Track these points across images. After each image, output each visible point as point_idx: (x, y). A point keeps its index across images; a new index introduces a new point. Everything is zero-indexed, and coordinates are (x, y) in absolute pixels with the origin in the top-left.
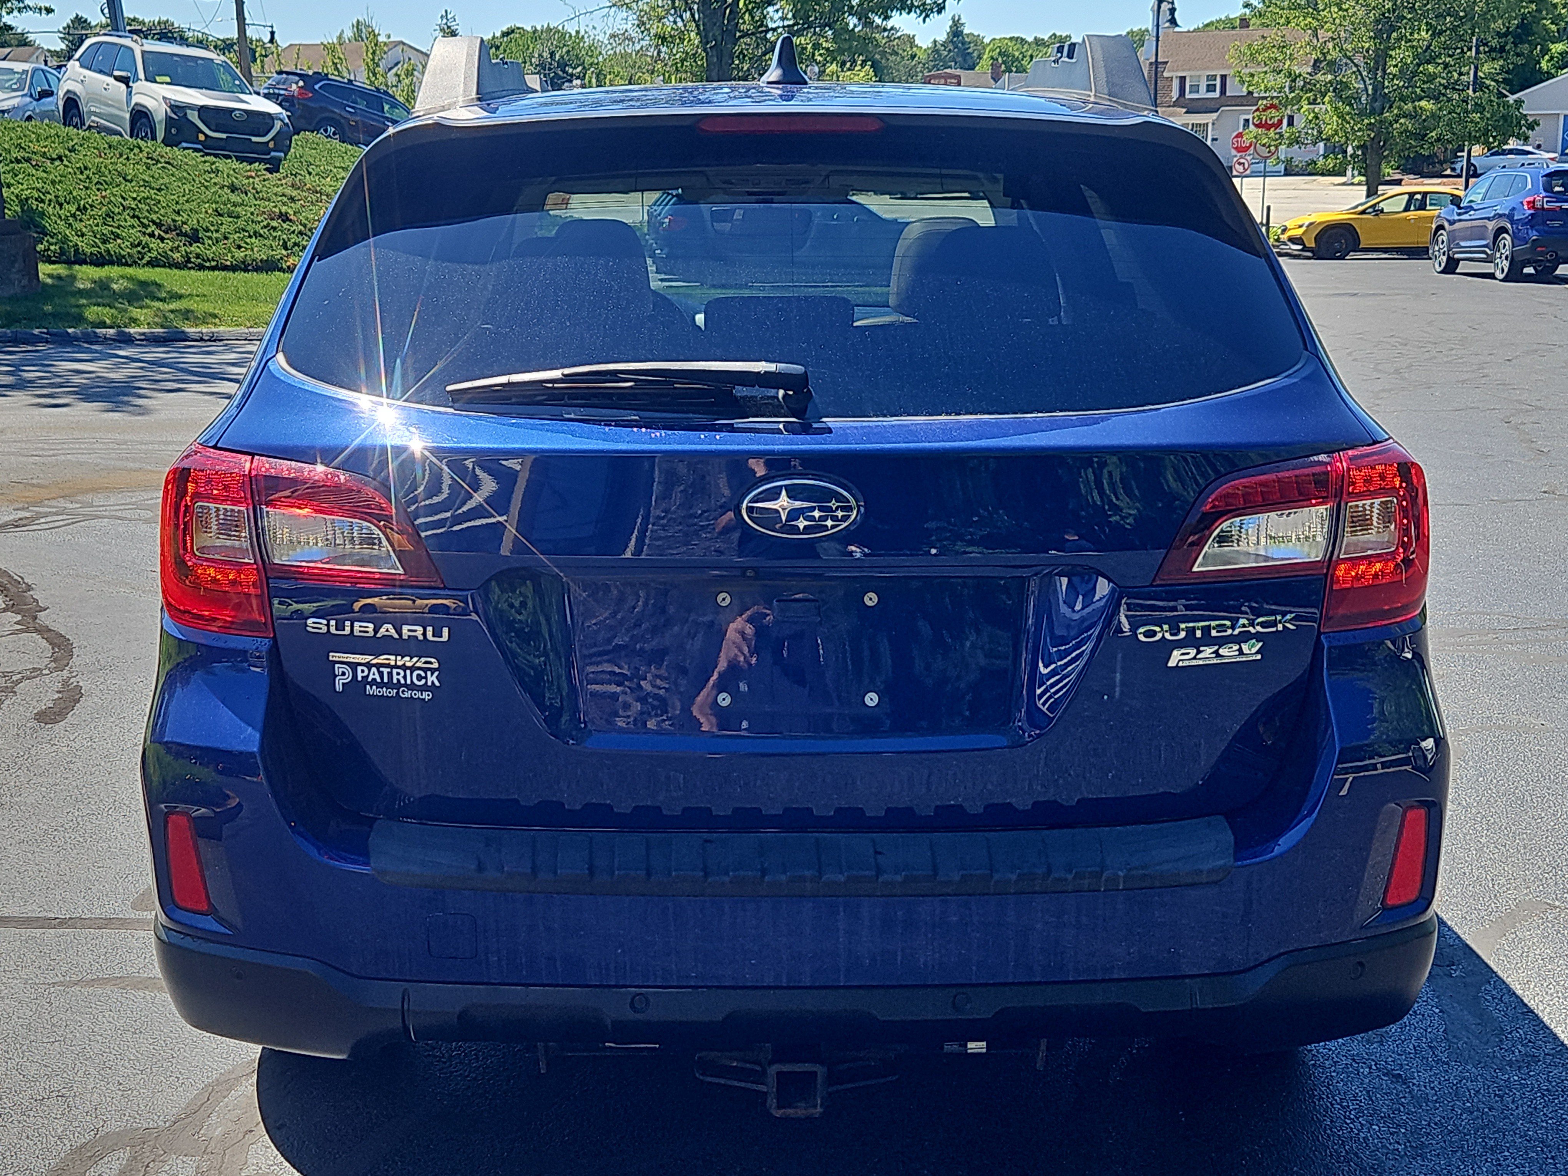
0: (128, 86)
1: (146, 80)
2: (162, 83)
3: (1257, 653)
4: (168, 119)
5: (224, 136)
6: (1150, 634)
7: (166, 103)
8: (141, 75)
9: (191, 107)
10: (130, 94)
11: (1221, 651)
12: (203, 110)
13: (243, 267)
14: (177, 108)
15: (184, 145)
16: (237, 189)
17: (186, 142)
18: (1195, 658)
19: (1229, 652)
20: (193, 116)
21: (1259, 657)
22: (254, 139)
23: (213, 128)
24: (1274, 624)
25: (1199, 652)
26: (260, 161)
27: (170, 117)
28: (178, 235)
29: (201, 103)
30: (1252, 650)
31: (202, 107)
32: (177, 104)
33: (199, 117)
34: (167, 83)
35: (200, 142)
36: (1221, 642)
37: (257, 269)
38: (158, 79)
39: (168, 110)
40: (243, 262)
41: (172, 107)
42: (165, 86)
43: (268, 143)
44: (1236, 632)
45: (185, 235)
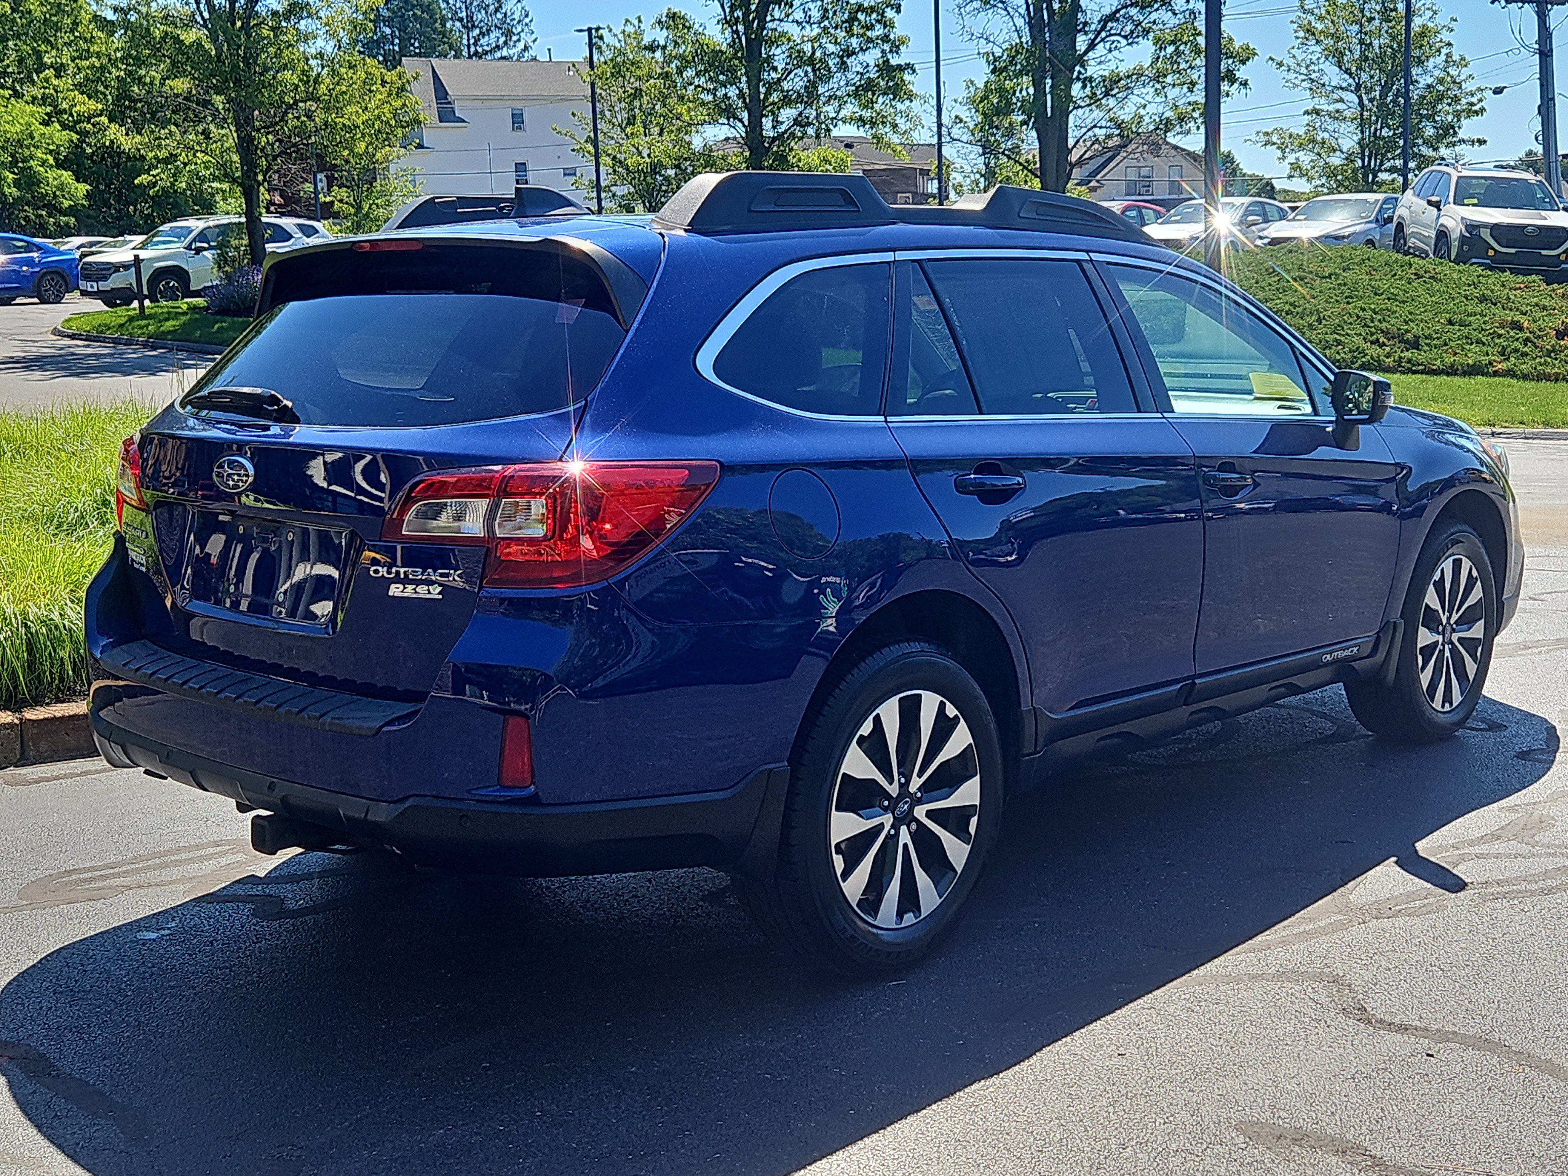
0: (1439, 210)
1: (1455, 203)
2: (1468, 205)
3: (439, 593)
4: (1462, 236)
5: (1513, 251)
6: (376, 572)
7: (1463, 223)
8: (1451, 199)
9: (1485, 225)
10: (1438, 218)
11: (417, 589)
12: (1496, 228)
13: (1451, 371)
14: (1473, 228)
15: (1474, 260)
16: (1486, 300)
17: (1476, 258)
18: (402, 592)
19: (422, 590)
20: (1486, 234)
21: (440, 597)
22: (1544, 252)
23: (1504, 244)
24: (447, 575)
25: (405, 588)
26: (1537, 272)
27: (1464, 236)
28: (1400, 342)
29: (1494, 221)
30: (435, 592)
31: (1496, 225)
32: (1473, 223)
33: (1491, 235)
34: (1474, 205)
35: (1489, 258)
36: (418, 583)
37: (1464, 374)
38: (1466, 201)
39: (1463, 229)
40: (1452, 366)
41: (1466, 226)
42: (1471, 207)
43: (1560, 255)
44: (424, 578)
45: (1407, 342)
